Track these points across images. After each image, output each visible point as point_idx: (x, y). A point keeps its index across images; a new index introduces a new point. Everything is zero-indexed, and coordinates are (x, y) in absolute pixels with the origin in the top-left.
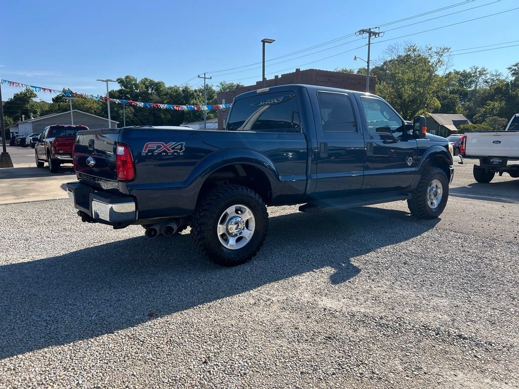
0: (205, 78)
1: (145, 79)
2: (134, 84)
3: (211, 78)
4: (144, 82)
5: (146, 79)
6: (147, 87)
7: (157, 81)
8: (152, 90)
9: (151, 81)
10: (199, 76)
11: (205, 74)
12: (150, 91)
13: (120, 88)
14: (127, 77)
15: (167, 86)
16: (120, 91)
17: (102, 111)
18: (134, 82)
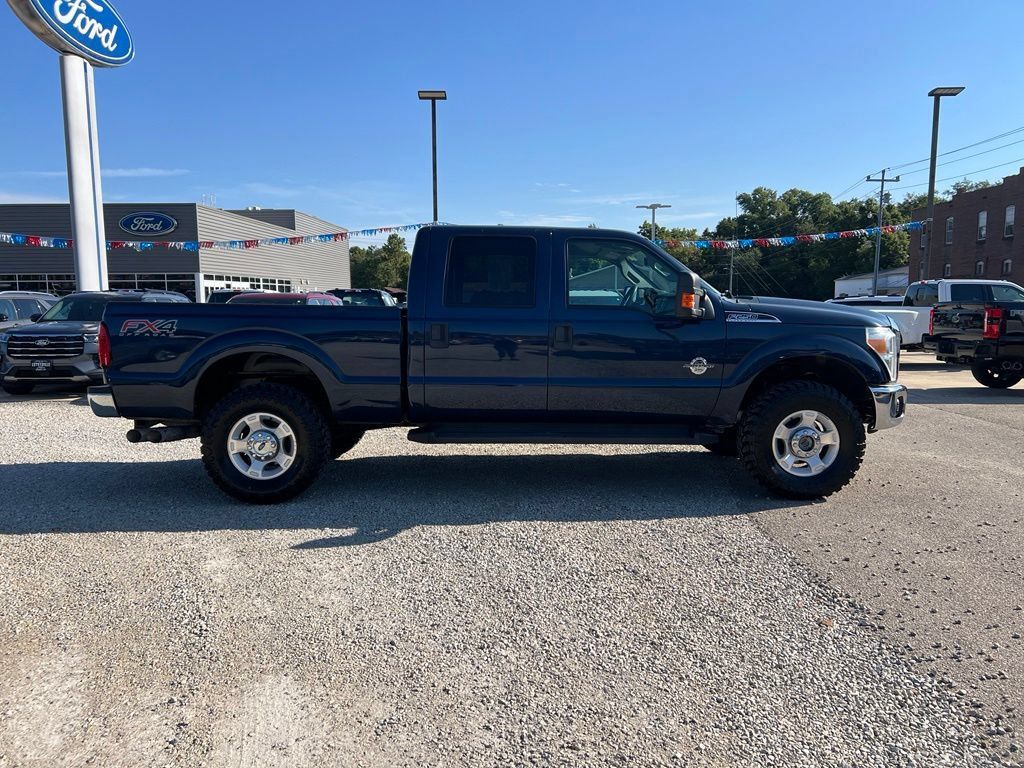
0: (883, 181)
1: (791, 191)
2: (769, 204)
3: (898, 179)
4: (787, 198)
5: (794, 192)
6: (794, 208)
7: (814, 194)
8: (804, 212)
9: (803, 194)
10: (869, 177)
11: (884, 172)
12: (799, 215)
13: (743, 213)
14: (757, 191)
15: (836, 202)
16: (741, 220)
17: (703, 258)
18: (770, 200)
